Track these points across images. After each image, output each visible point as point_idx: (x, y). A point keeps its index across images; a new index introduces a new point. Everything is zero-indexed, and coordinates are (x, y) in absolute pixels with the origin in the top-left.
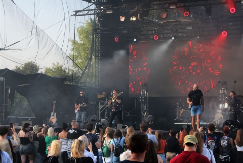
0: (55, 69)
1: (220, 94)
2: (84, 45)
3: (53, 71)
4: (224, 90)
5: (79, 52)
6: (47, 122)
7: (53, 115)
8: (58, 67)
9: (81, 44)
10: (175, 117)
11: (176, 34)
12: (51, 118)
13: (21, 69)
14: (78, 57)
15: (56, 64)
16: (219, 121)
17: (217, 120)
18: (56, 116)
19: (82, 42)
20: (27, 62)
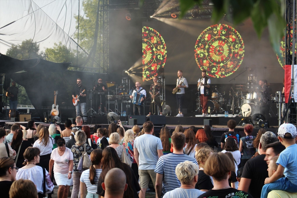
0: (57, 50)
1: (248, 81)
2: (90, 21)
3: (54, 52)
4: (252, 77)
5: (85, 29)
6: (49, 115)
7: (55, 108)
8: (61, 48)
9: (87, 20)
10: (196, 109)
11: (197, 10)
12: (52, 111)
13: (18, 48)
14: (84, 35)
15: (58, 44)
16: (246, 113)
17: (244, 113)
18: (59, 108)
19: (88, 18)
20: (25, 40)
